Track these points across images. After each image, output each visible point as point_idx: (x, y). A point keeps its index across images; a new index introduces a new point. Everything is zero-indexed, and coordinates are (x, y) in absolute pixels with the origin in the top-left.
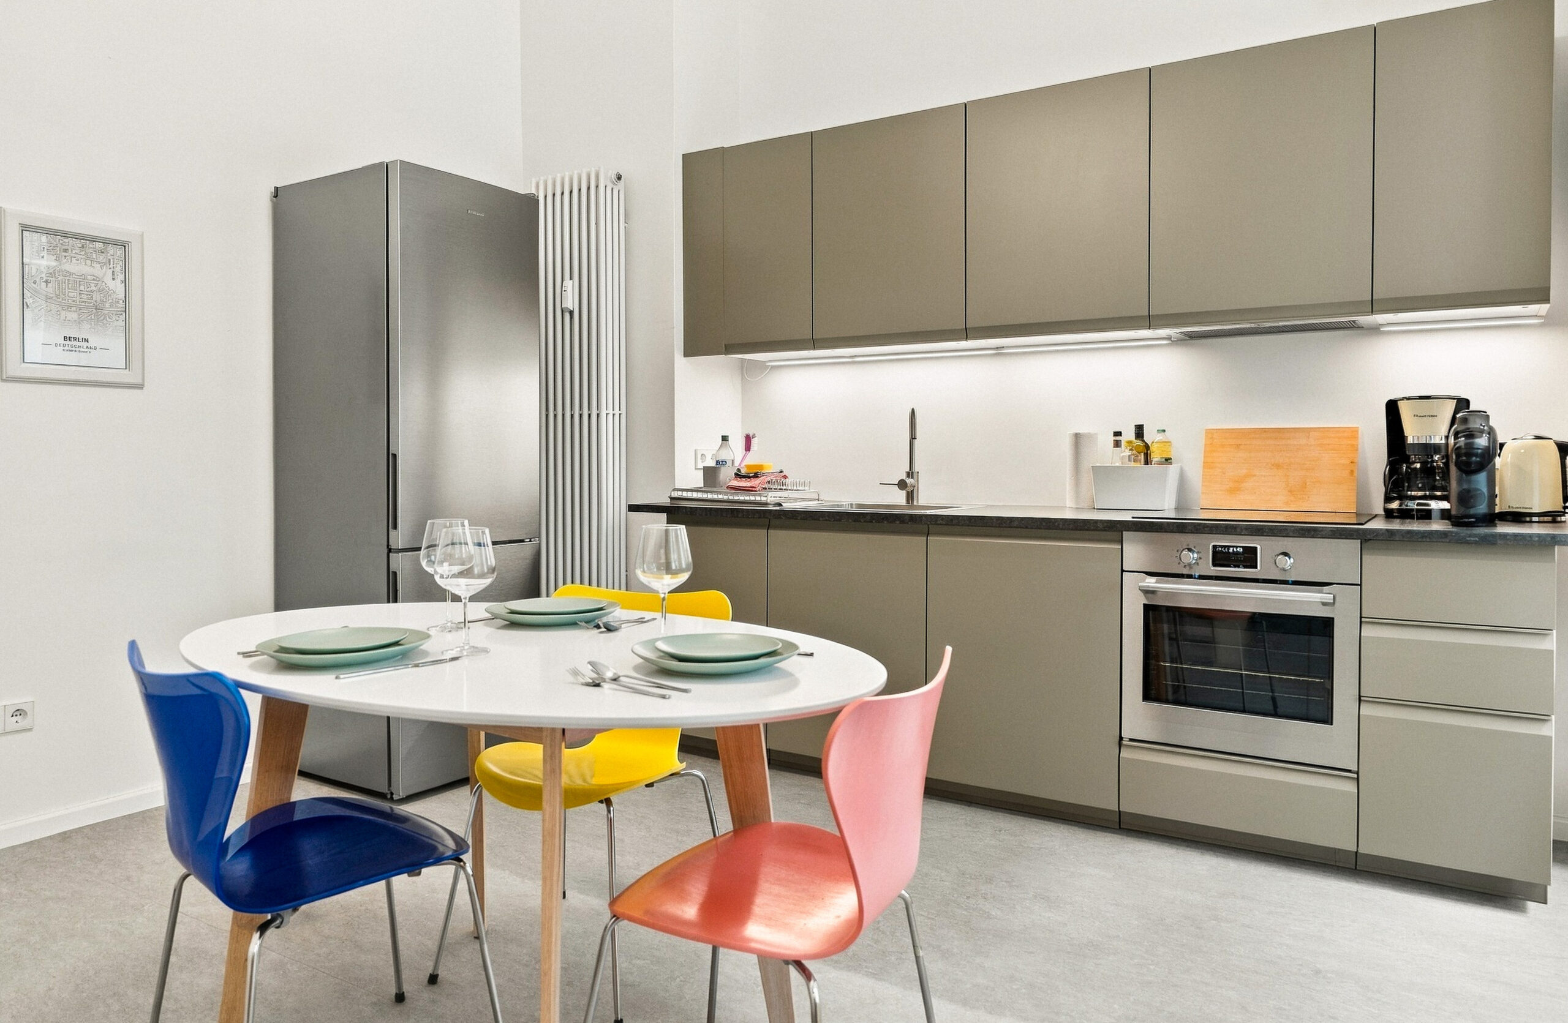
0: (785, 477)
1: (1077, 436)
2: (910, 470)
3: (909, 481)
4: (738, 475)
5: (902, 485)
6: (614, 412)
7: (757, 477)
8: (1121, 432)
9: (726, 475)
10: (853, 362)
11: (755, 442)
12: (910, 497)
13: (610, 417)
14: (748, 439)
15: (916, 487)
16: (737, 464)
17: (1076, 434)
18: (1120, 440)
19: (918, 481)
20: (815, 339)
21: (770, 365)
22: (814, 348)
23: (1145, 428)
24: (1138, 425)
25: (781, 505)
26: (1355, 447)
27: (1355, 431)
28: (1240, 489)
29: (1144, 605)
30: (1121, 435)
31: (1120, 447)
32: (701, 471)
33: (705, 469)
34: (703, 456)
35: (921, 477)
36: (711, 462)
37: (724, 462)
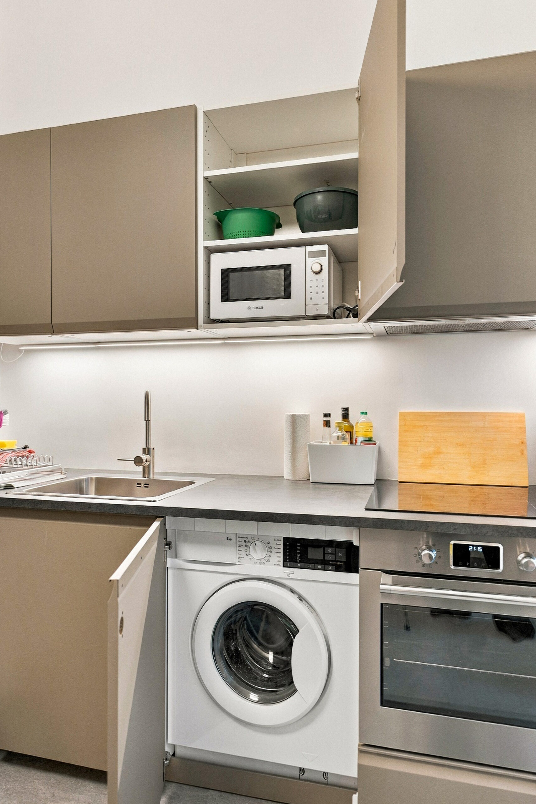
0: (30, 452)
1: (294, 417)
2: (146, 448)
3: (144, 457)
5: (138, 461)
8: (329, 414)
11: (6, 419)
12: (146, 471)
15: (152, 461)
17: (293, 415)
18: (329, 421)
19: (153, 457)
20: (54, 324)
21: (23, 349)
22: (53, 333)
23: (350, 411)
24: (344, 408)
25: (12, 486)
26: (523, 430)
27: (523, 416)
28: (431, 465)
29: (382, 604)
30: (330, 417)
31: (330, 427)
35: (156, 453)
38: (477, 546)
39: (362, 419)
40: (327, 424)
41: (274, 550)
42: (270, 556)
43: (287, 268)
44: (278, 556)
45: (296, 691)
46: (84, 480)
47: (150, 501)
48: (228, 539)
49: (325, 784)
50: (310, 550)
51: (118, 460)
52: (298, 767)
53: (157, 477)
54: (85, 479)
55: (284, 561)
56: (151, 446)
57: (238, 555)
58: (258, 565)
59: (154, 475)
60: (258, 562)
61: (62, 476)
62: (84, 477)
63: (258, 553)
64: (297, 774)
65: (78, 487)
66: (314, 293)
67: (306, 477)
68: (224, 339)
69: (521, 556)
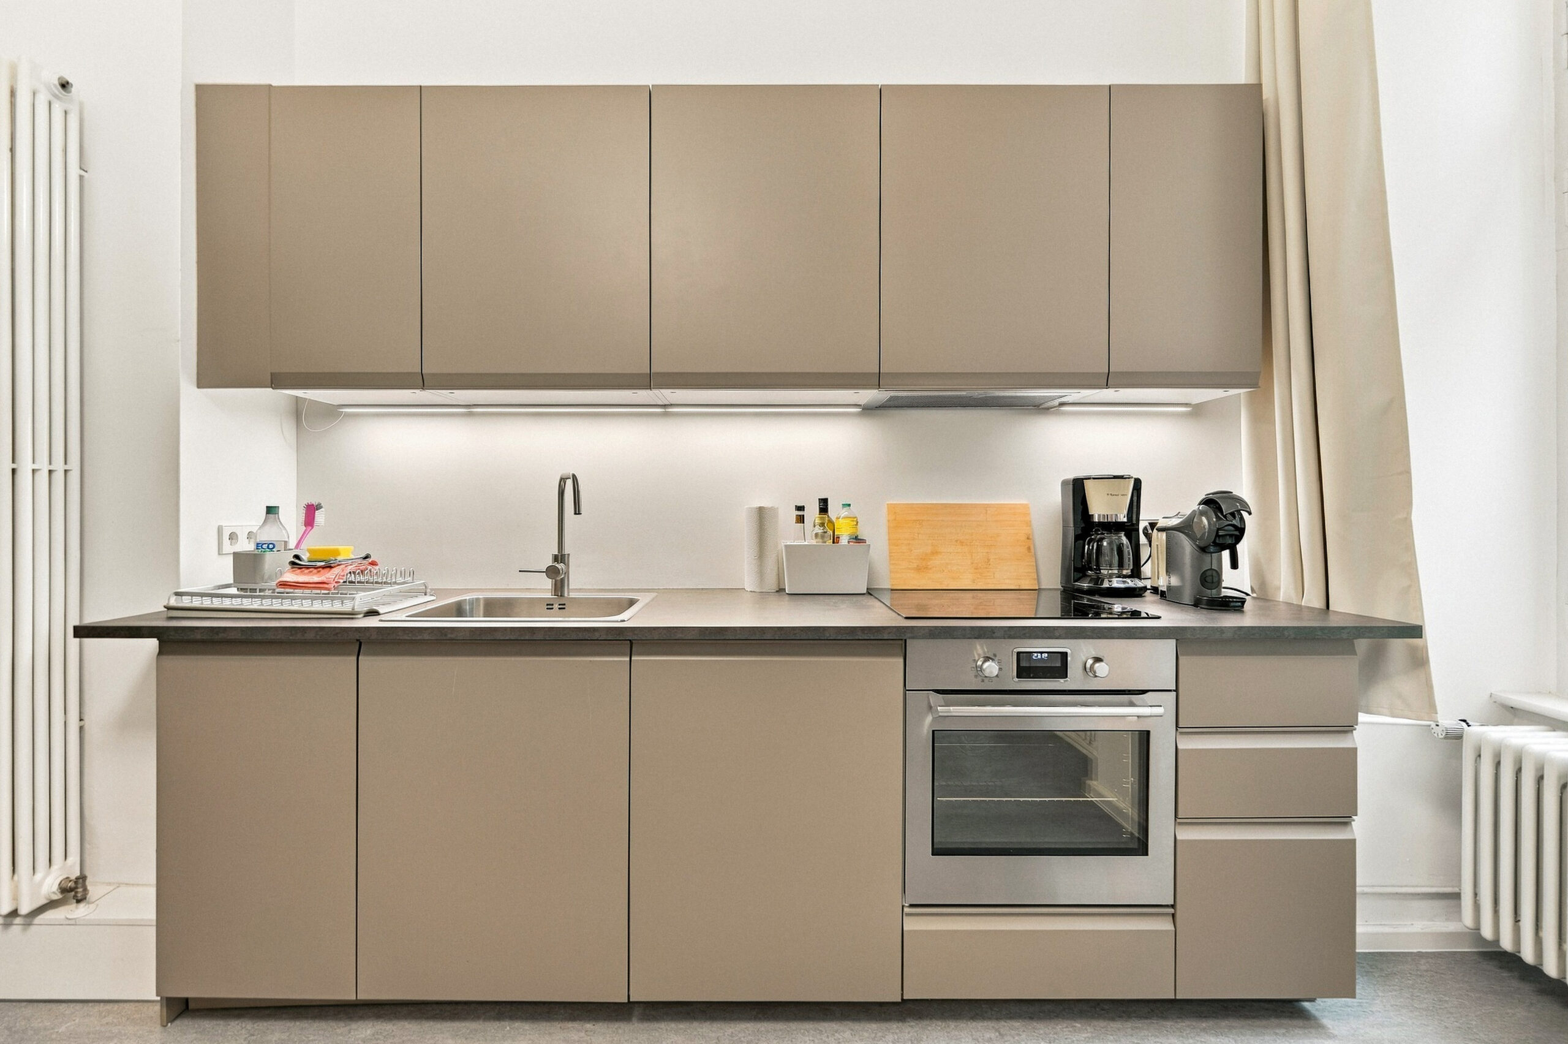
0: (373, 564)
1: (761, 510)
2: (559, 552)
4: (296, 563)
6: (67, 467)
7: (331, 567)
8: (804, 506)
9: (276, 565)
10: (470, 410)
11: (320, 517)
12: (559, 587)
13: (59, 477)
14: (311, 511)
15: (566, 573)
16: (292, 544)
17: (760, 507)
18: (803, 516)
19: (568, 566)
20: (425, 374)
21: (342, 412)
22: (423, 386)
23: (830, 503)
24: (822, 499)
25: (377, 612)
26: (1029, 524)
27: (1026, 506)
28: (926, 568)
29: (933, 731)
30: (804, 510)
31: (803, 523)
32: (229, 561)
33: (237, 556)
34: (233, 537)
35: (572, 561)
36: (248, 547)
37: (271, 546)
38: (1042, 653)
39: (844, 512)
40: (801, 519)
46: (467, 601)
47: (617, 621)
51: (520, 571)
53: (573, 595)
54: (469, 599)
56: (566, 551)
59: (568, 593)
61: (428, 598)
62: (468, 596)
65: (458, 610)
67: (775, 588)
68: (665, 406)
69: (1090, 662)
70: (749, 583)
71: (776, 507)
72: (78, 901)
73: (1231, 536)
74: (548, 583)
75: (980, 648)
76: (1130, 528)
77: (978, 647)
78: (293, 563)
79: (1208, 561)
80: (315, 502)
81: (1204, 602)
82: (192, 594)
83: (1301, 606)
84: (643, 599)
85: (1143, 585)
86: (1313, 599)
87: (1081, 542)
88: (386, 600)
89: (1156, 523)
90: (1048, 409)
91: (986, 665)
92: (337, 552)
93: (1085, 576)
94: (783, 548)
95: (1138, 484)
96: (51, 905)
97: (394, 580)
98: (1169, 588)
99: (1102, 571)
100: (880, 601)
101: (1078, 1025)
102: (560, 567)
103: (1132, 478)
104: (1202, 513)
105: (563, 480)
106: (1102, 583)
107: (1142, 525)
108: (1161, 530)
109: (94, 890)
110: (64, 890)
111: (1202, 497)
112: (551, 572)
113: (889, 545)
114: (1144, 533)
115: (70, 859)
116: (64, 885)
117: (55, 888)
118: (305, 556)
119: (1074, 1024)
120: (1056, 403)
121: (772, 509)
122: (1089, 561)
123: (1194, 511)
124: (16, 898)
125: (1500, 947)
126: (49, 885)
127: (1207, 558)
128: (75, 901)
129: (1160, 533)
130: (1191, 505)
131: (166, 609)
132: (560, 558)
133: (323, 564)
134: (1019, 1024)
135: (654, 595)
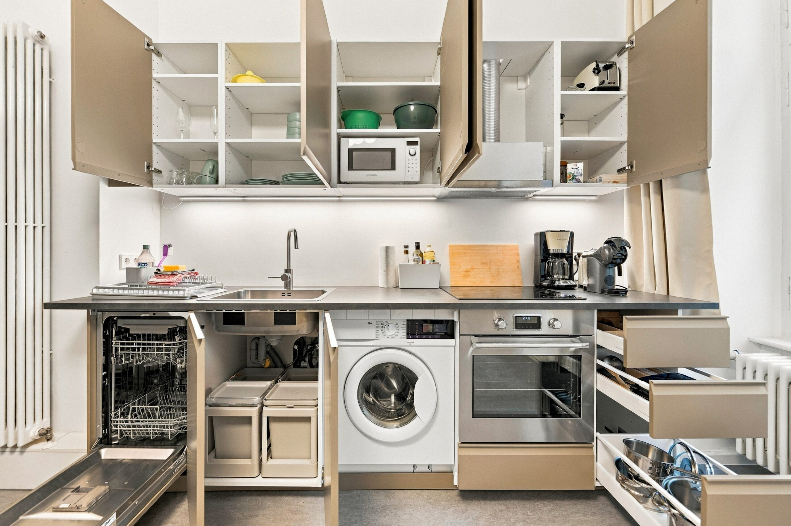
0: (196, 274)
1: (387, 248)
2: (288, 268)
4: (158, 273)
6: (43, 225)
7: (175, 275)
8: (408, 246)
9: (148, 274)
10: (244, 199)
11: (170, 250)
12: (288, 285)
13: (39, 230)
14: (166, 248)
15: (291, 278)
16: (156, 264)
17: (387, 246)
18: (408, 250)
19: (292, 275)
21: (182, 200)
23: (421, 244)
24: (417, 242)
25: (197, 296)
26: (518, 254)
27: (517, 246)
28: (469, 276)
29: (473, 356)
30: (408, 248)
31: (408, 254)
32: (124, 272)
33: (128, 269)
34: (127, 260)
35: (294, 272)
36: (134, 265)
37: (145, 265)
38: (527, 316)
39: (428, 249)
40: (406, 252)
41: (400, 329)
42: (398, 332)
43: (393, 151)
44: (403, 332)
45: (416, 415)
46: (242, 292)
47: (315, 301)
48: (369, 323)
49: (430, 472)
50: (425, 325)
51: (268, 277)
52: (411, 465)
53: (294, 289)
55: (408, 334)
56: (291, 268)
57: (376, 334)
58: (390, 339)
59: (292, 288)
60: (390, 337)
61: (223, 290)
62: (242, 290)
63: (391, 331)
64: (411, 469)
65: (238, 295)
66: (411, 167)
67: (394, 285)
68: (340, 197)
69: (552, 321)
70: (381, 282)
71: (394, 246)
72: (48, 440)
73: (620, 259)
74: (282, 283)
75: (496, 314)
76: (568, 256)
77: (495, 313)
78: (156, 273)
79: (608, 272)
80: (168, 243)
81: (607, 292)
82: (104, 288)
83: (654, 294)
84: (329, 291)
85: (575, 284)
86: (661, 290)
87: (544, 263)
88: (202, 291)
89: (582, 254)
90: (528, 198)
91: (500, 322)
92: (177, 268)
93: (546, 279)
94: (398, 266)
95: (572, 234)
96: (35, 442)
97: (205, 282)
98: (588, 285)
99: (555, 277)
100: (446, 291)
101: (546, 503)
102: (288, 275)
103: (569, 231)
104: (605, 248)
105: (289, 233)
106: (555, 283)
107: (575, 254)
108: (584, 257)
109: (56, 434)
110: (40, 435)
111: (606, 239)
112: (284, 278)
113: (450, 265)
114: (575, 259)
115: (45, 419)
116: (41, 432)
117: (36, 434)
118: (162, 270)
119: (544, 502)
120: (531, 195)
121: (391, 247)
122: (548, 272)
123: (602, 247)
124: (16, 439)
125: (757, 464)
126: (33, 432)
127: (608, 270)
128: (46, 440)
129: (584, 258)
130: (600, 244)
131: (91, 295)
132: (288, 271)
133: (171, 273)
134: (516, 502)
135: (334, 289)
